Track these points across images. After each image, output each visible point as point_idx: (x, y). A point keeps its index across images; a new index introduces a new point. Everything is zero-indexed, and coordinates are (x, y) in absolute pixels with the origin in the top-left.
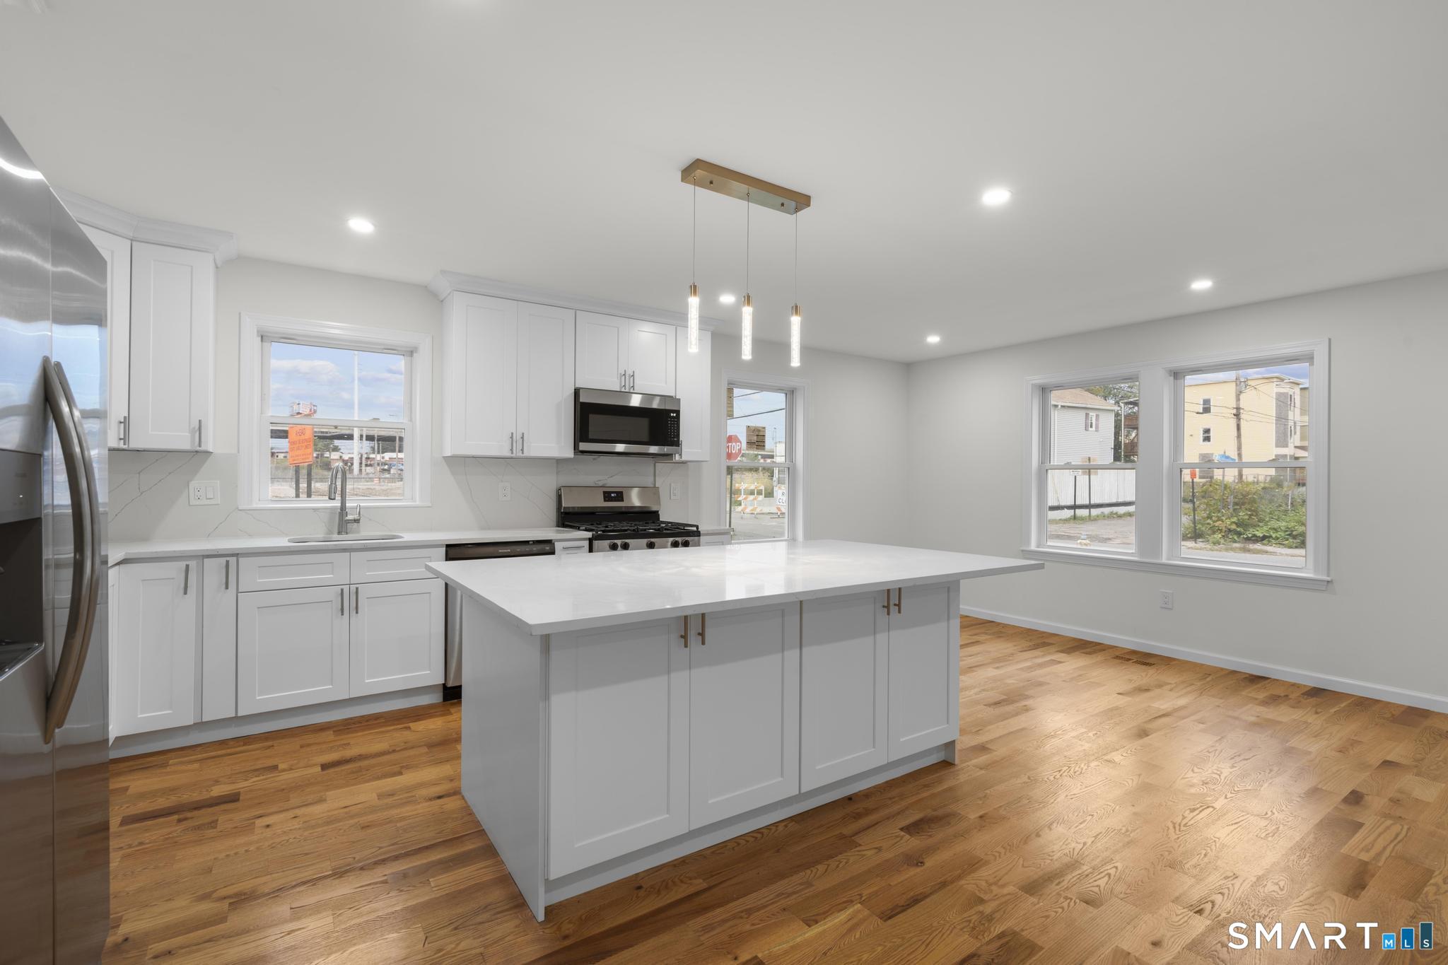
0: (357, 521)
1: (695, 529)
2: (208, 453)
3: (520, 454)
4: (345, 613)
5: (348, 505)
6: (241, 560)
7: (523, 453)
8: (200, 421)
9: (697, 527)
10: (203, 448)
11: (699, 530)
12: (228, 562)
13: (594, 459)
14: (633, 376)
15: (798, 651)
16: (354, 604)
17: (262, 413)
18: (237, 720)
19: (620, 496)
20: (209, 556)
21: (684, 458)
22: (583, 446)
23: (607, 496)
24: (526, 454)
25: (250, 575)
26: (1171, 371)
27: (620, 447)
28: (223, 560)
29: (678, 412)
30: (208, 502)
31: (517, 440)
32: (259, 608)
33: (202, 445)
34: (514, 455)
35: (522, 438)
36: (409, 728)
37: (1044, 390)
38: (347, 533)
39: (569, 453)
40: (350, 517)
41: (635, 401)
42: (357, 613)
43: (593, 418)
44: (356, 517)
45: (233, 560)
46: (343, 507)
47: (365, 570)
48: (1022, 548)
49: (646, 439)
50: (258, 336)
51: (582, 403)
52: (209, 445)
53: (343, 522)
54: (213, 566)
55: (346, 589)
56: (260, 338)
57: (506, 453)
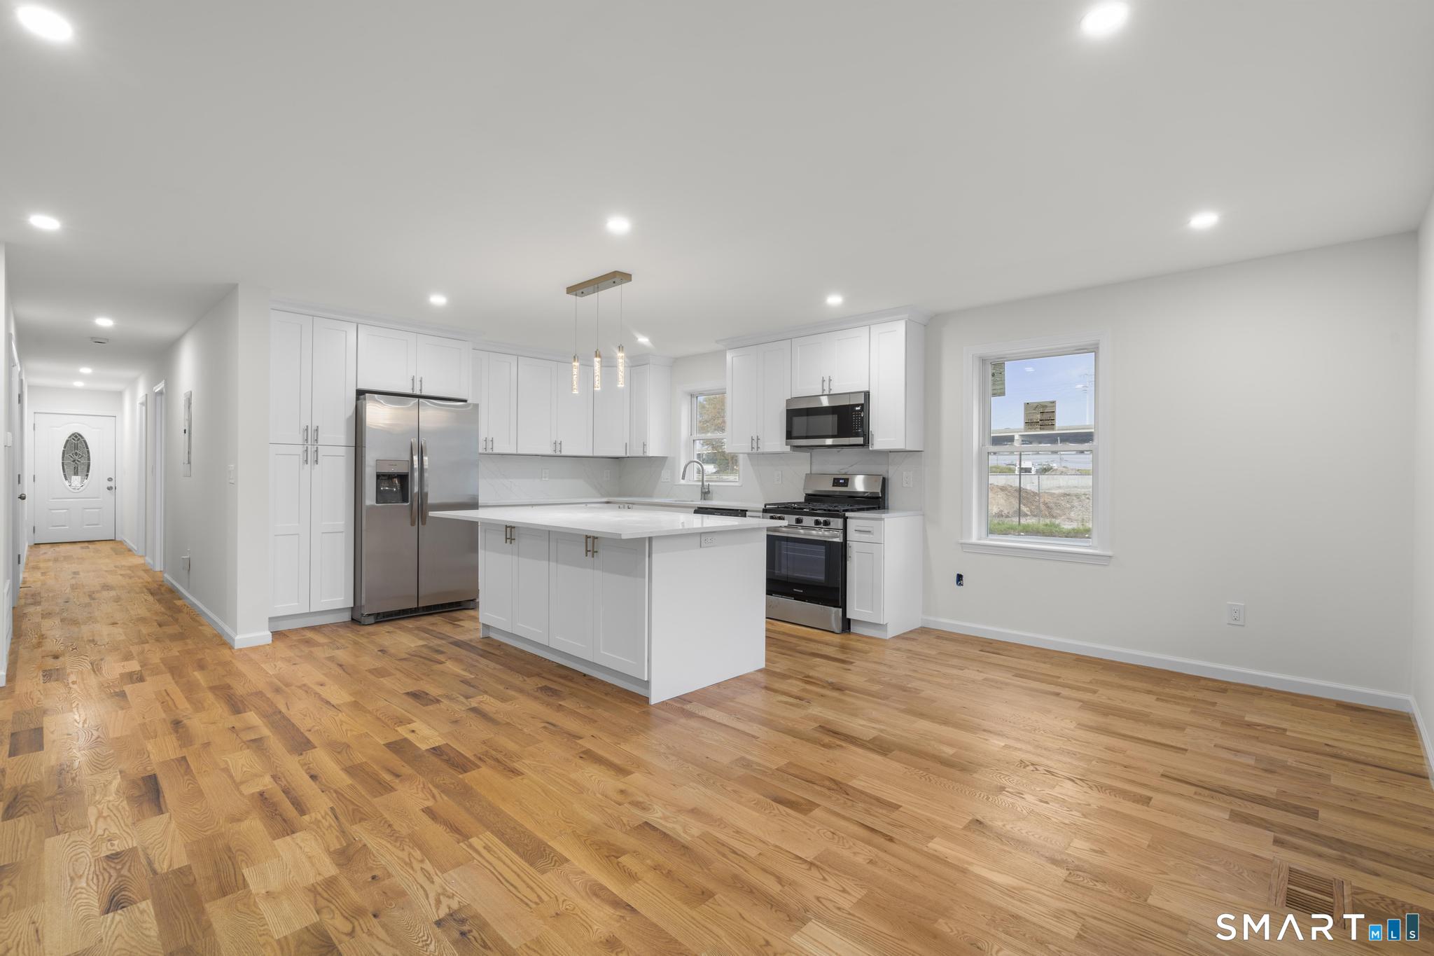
7: (758, 449)
13: (839, 451)
14: (831, 380)
19: (846, 482)
21: (878, 447)
23: (836, 482)
27: (829, 442)
31: (755, 441)
35: (758, 439)
40: (705, 491)
41: (825, 402)
43: (795, 420)
46: (703, 485)
49: (835, 433)
50: (687, 395)
51: (788, 410)
53: (703, 493)
56: (690, 396)
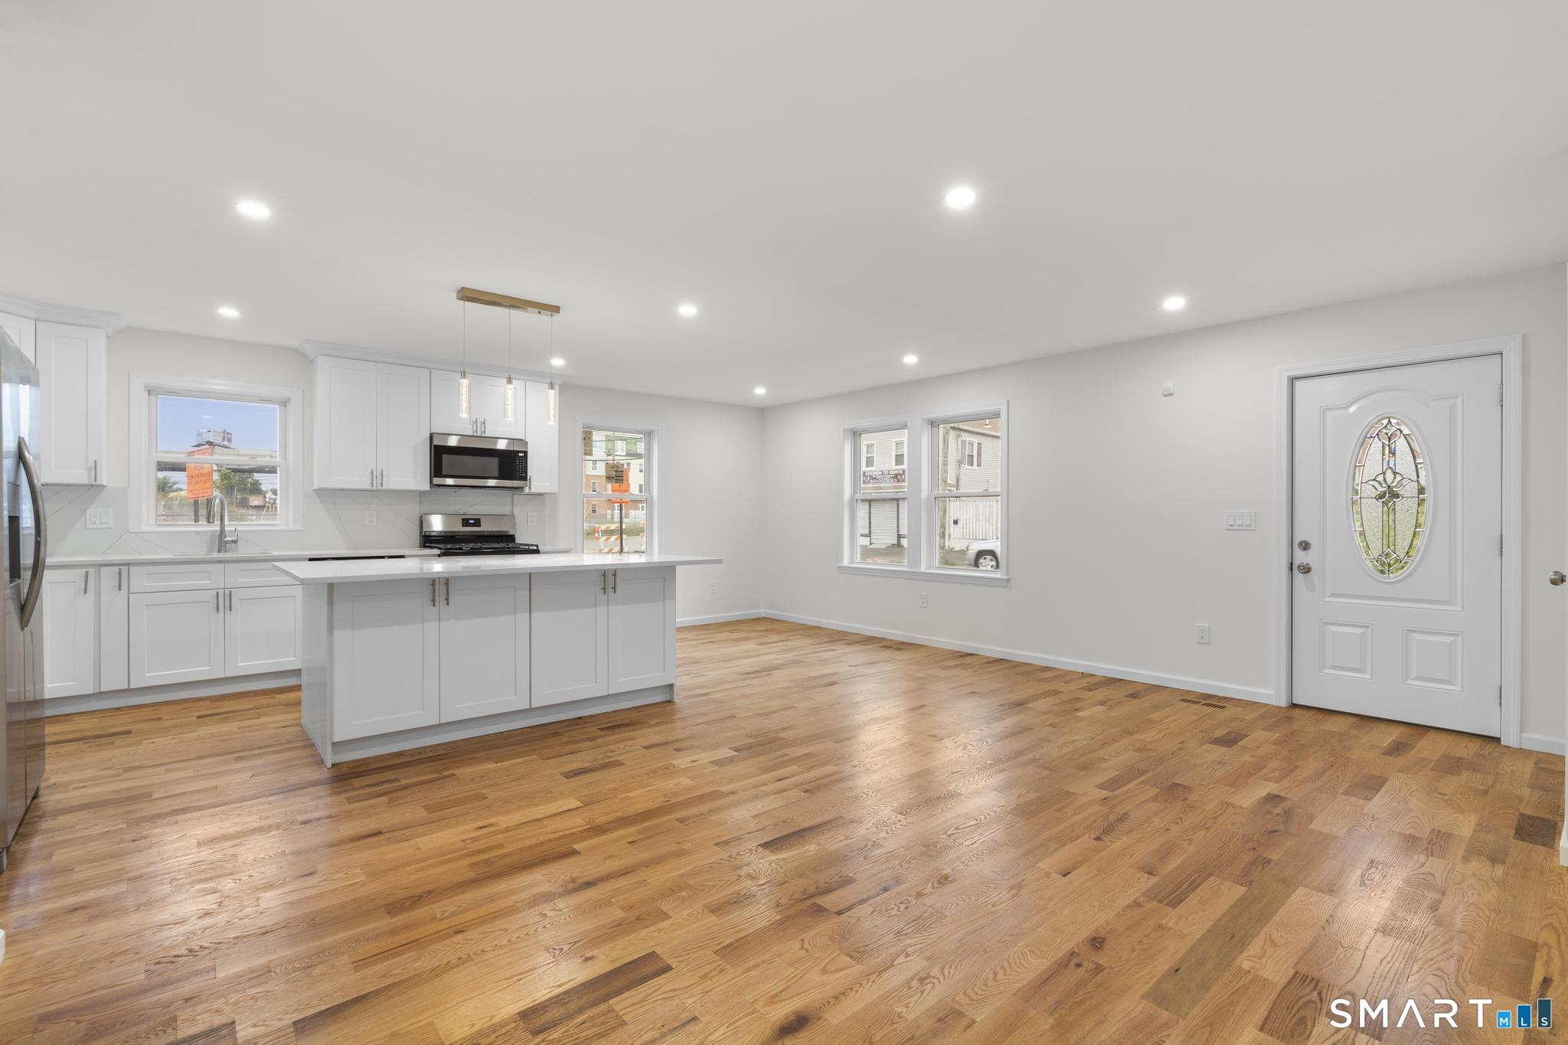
0: (235, 542)
1: (535, 548)
2: (102, 487)
3: (380, 487)
4: (220, 609)
5: (226, 529)
6: (131, 568)
7: (382, 486)
8: (95, 461)
9: (537, 546)
10: (98, 483)
11: (539, 548)
12: (120, 570)
13: (455, 492)
14: (484, 423)
15: (528, 614)
16: (227, 604)
17: (149, 454)
18: (129, 691)
19: (477, 523)
20: (104, 565)
21: (534, 490)
22: (437, 481)
23: (466, 522)
24: (385, 486)
25: (139, 580)
26: (929, 421)
28: (117, 569)
29: (526, 453)
30: (103, 526)
31: (377, 475)
32: (147, 605)
33: (98, 480)
34: (374, 488)
35: (382, 474)
36: (274, 697)
37: (856, 434)
38: (226, 552)
39: (426, 487)
40: (228, 539)
42: (230, 610)
43: (445, 458)
44: (234, 538)
45: (124, 569)
46: (222, 531)
47: (235, 577)
48: (838, 565)
49: (497, 475)
50: (145, 391)
51: (435, 446)
52: (103, 480)
53: (222, 542)
54: (108, 575)
55: (221, 592)
56: (147, 393)
57: (369, 487)
